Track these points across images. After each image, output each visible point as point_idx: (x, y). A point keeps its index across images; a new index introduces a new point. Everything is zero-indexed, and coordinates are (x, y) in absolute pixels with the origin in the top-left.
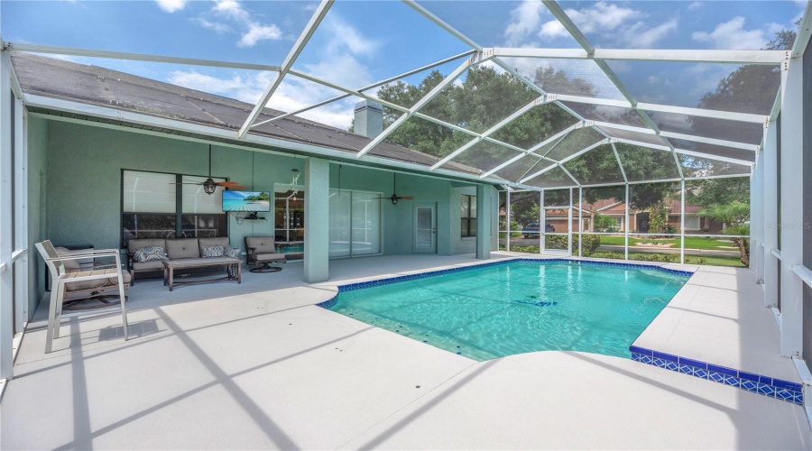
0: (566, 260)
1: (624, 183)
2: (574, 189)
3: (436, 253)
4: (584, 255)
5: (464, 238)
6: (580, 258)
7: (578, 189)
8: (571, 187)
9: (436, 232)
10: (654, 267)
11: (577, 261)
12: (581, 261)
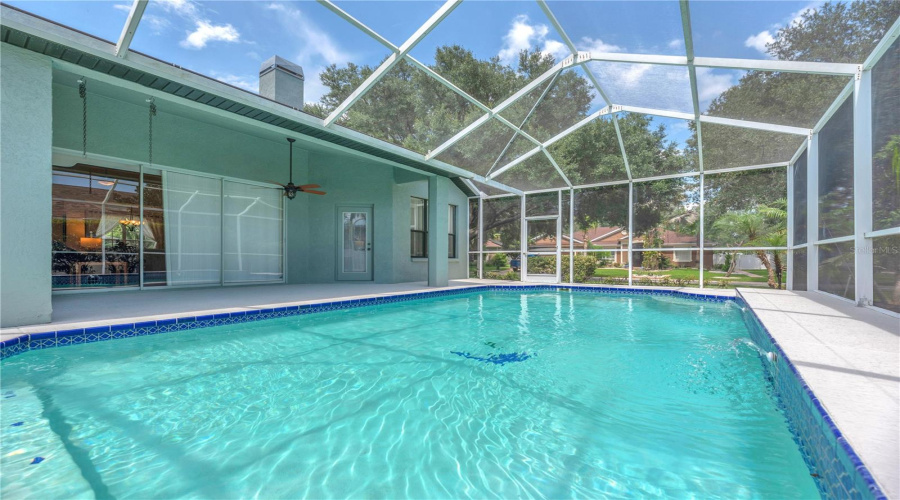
0: (552, 287)
1: (627, 182)
2: (563, 192)
3: (373, 280)
4: (576, 281)
5: (415, 260)
6: (571, 284)
7: (568, 192)
8: (560, 190)
9: (372, 249)
10: (669, 292)
11: (568, 288)
12: (573, 288)
